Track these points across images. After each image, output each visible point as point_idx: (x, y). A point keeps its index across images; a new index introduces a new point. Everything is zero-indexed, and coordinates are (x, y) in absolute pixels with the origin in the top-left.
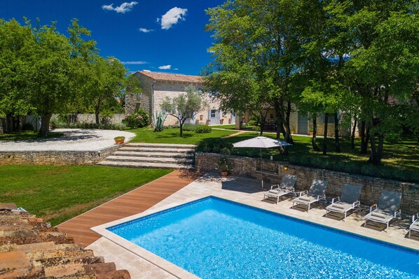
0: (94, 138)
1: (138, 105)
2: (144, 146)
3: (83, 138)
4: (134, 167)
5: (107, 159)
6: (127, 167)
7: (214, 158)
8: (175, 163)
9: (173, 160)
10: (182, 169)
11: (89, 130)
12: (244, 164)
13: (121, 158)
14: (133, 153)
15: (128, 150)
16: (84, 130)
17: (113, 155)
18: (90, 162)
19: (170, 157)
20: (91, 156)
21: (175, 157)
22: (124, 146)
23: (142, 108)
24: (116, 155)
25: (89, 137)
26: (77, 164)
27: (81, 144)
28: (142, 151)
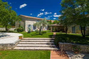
0: (8, 36)
1: (20, 25)
2: (31, 39)
3: (3, 37)
4: (32, 50)
5: (18, 46)
6: (29, 50)
7: (69, 45)
8: (49, 47)
9: (47, 45)
10: (54, 50)
11: (4, 33)
12: (86, 48)
13: (23, 45)
14: (28, 43)
15: (25, 41)
16: (2, 33)
17: (19, 44)
18: (10, 48)
19: (44, 44)
20: (11, 46)
21: (47, 44)
22: (22, 39)
23: (21, 26)
24: (21, 44)
25: (5, 36)
26: (3, 50)
27: (4, 40)
28: (31, 41)
